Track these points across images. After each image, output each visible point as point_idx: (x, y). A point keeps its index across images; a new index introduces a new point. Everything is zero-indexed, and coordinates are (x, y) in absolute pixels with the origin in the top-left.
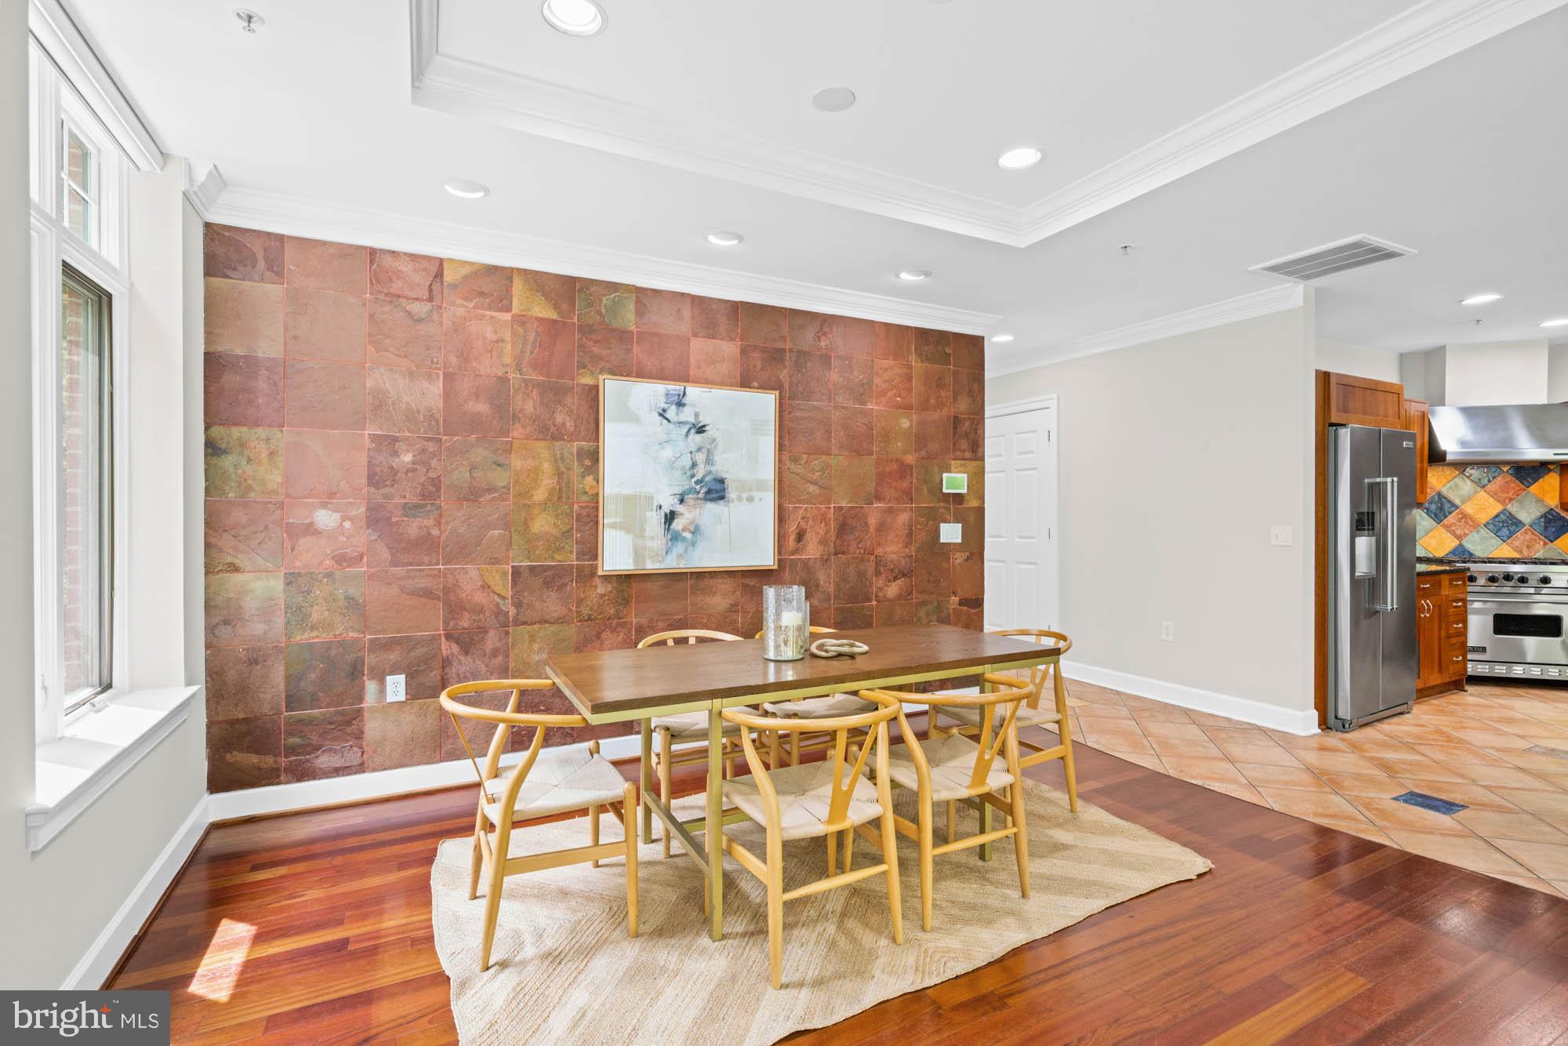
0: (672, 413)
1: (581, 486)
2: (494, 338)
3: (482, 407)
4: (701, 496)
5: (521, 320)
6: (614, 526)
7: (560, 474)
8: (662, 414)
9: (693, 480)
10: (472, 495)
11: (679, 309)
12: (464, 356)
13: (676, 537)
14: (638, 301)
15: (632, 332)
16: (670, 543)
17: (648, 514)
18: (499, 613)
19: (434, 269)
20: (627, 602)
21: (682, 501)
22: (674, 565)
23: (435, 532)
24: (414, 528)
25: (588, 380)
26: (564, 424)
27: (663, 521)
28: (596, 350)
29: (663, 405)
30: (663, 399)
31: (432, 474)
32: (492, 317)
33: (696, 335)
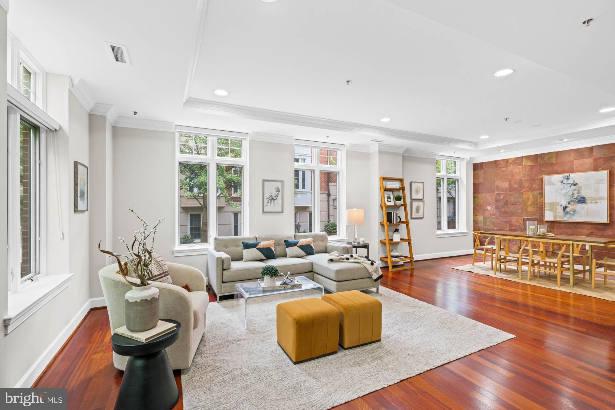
0: (565, 181)
1: (540, 201)
2: (519, 171)
3: (516, 186)
4: (575, 202)
5: (525, 167)
6: (547, 210)
7: (534, 198)
8: (562, 182)
9: (573, 198)
10: (514, 204)
11: (570, 154)
12: (512, 176)
13: (567, 213)
14: (556, 155)
15: (554, 163)
16: (565, 214)
17: (558, 207)
18: (520, 227)
19: (507, 161)
20: (553, 228)
21: (569, 204)
22: (567, 220)
23: (507, 210)
24: (503, 210)
25: (541, 177)
26: (535, 187)
27: (563, 208)
28: (544, 169)
29: (562, 180)
30: (562, 178)
31: (506, 200)
32: (518, 168)
33: (576, 159)
